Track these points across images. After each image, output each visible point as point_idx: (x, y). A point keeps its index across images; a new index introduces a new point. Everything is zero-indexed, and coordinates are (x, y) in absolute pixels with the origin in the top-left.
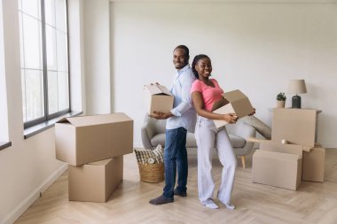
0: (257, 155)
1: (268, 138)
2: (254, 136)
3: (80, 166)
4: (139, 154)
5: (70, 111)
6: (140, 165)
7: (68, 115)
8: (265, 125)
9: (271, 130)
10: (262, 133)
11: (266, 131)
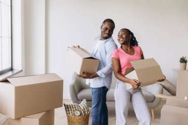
0: (165, 109)
1: (174, 94)
2: (162, 93)
3: (18, 119)
4: (67, 108)
5: (12, 69)
6: (68, 116)
7: (10, 73)
8: (171, 84)
9: (175, 87)
10: (168, 90)
11: (172, 89)
